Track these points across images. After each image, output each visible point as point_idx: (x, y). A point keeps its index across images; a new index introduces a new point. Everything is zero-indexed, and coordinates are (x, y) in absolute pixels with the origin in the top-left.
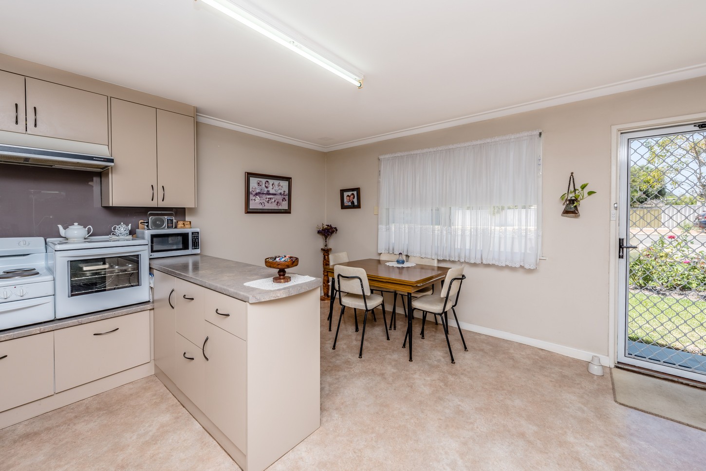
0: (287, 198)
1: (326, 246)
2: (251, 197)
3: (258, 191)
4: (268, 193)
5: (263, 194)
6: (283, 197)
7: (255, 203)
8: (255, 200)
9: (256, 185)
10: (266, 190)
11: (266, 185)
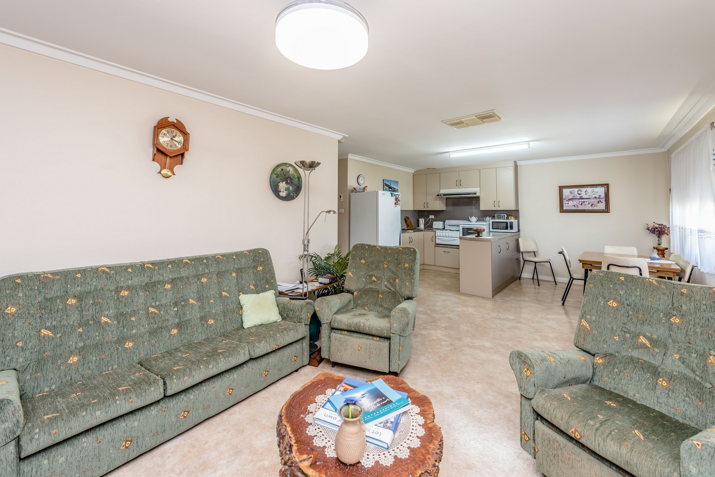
0: (603, 200)
1: (659, 244)
2: (565, 202)
3: (570, 197)
4: (581, 198)
5: (576, 199)
6: (599, 200)
7: (568, 205)
8: (568, 204)
9: (569, 194)
10: (579, 196)
11: (579, 193)
